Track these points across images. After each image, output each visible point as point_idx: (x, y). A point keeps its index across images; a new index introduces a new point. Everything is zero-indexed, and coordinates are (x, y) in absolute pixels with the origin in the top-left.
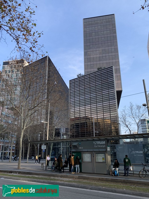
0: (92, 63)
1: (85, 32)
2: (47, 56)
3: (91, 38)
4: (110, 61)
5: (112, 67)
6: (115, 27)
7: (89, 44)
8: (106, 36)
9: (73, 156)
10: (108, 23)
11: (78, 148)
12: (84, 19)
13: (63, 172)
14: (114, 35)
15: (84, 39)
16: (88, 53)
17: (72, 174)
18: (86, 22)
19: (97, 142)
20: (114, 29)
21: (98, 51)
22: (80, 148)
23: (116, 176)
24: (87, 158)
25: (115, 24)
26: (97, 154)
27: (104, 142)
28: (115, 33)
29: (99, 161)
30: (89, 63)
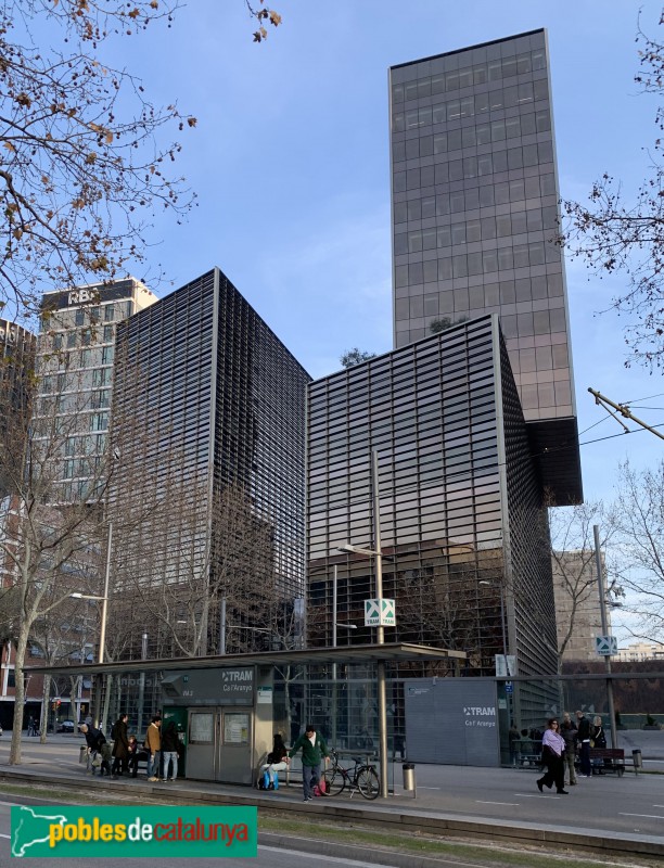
0: (430, 288)
1: (396, 131)
2: (213, 271)
3: (427, 161)
4: (522, 273)
5: (489, 317)
6: (546, 98)
7: (415, 194)
8: (501, 146)
9: (159, 723)
10: (512, 81)
11: (178, 695)
12: (392, 68)
13: (135, 775)
14: (541, 137)
15: (394, 173)
16: (412, 237)
17: (151, 782)
18: (404, 85)
19: (232, 673)
20: (540, 106)
21: (462, 228)
22: (186, 693)
23: (265, 789)
24: (201, 726)
25: (545, 82)
26: (228, 717)
27: (248, 675)
28: (546, 125)
29: (234, 740)
30: (417, 290)
